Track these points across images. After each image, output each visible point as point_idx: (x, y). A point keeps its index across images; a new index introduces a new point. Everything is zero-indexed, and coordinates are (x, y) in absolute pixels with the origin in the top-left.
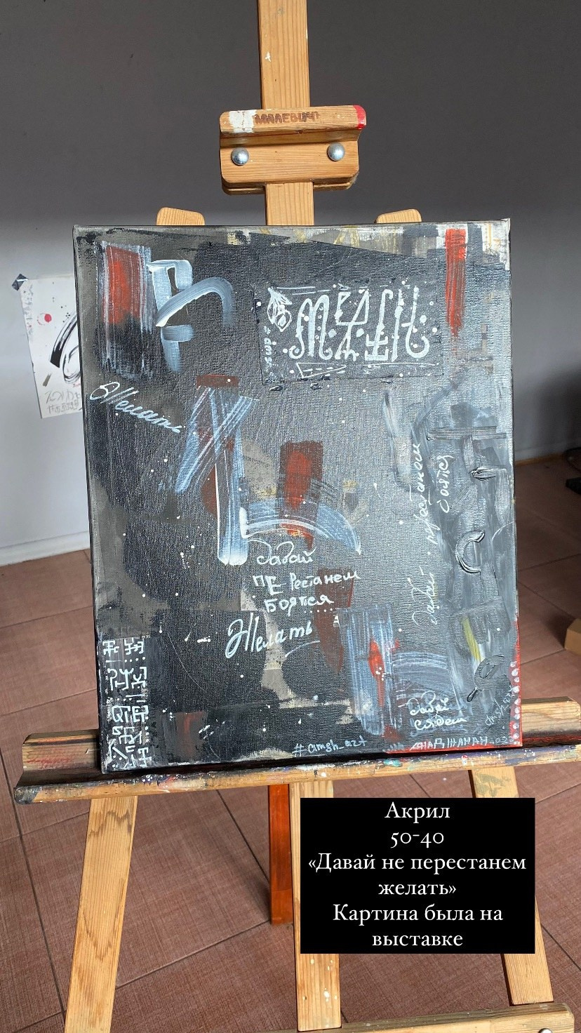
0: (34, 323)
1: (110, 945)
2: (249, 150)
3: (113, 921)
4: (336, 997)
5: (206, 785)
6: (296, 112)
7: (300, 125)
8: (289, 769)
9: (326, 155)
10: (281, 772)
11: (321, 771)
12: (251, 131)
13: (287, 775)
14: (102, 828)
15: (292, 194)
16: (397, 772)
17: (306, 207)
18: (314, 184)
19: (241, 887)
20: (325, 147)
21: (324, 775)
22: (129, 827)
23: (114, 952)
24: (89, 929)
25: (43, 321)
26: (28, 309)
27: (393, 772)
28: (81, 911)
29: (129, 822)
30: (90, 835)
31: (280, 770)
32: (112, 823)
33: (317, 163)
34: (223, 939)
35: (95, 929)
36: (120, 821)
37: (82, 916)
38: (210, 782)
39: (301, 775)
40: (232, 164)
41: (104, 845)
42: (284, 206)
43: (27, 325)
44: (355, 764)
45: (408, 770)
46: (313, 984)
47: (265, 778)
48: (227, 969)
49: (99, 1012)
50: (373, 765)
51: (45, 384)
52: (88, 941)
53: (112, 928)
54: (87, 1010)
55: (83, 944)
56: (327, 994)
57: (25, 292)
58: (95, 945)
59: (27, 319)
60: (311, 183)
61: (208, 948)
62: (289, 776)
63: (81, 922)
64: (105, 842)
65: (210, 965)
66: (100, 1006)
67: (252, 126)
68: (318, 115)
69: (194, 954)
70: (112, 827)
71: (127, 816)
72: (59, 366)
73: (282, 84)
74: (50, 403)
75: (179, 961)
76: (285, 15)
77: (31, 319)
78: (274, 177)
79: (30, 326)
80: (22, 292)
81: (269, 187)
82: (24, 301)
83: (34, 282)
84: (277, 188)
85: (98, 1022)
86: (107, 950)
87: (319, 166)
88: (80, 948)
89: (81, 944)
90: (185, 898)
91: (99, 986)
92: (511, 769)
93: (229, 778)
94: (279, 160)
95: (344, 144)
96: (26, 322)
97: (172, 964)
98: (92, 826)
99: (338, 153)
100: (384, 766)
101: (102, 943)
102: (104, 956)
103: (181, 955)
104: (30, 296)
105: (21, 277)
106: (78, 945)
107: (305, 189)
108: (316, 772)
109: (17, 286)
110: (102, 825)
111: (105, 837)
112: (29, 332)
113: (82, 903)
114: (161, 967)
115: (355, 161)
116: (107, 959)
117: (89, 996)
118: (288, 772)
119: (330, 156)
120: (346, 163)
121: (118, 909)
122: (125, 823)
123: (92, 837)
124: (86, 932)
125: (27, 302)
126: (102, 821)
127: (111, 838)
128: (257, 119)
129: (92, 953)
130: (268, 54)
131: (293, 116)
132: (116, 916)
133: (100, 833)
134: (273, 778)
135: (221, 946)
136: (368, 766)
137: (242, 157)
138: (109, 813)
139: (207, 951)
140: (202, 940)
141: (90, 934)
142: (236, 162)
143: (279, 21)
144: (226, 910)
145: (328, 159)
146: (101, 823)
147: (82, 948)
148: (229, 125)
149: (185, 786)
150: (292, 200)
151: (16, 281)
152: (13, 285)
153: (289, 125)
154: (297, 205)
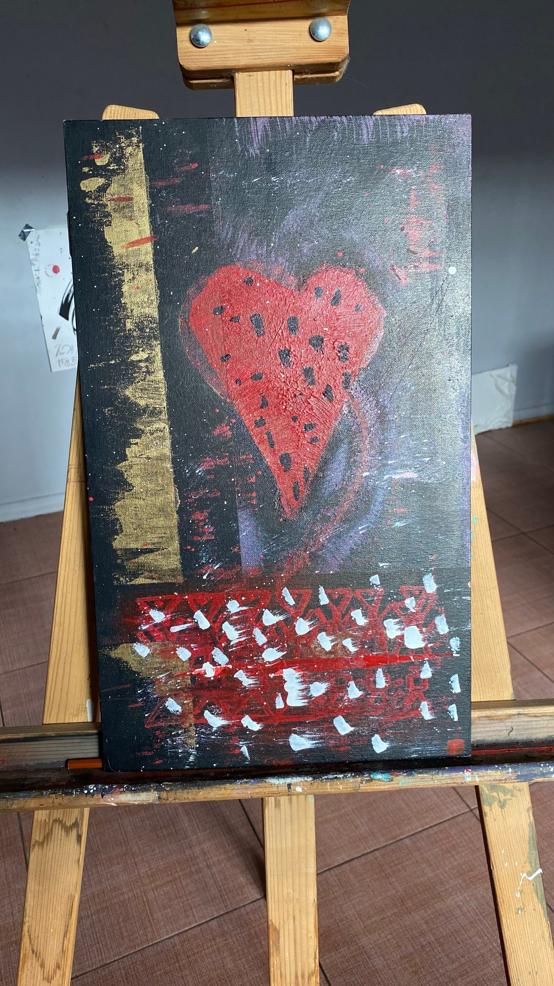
0: (42, 274)
1: (58, 966)
2: (213, 28)
3: (61, 940)
5: (159, 798)
8: (258, 782)
9: (307, 34)
10: (247, 785)
11: (296, 784)
13: (255, 788)
14: (47, 837)
15: (266, 85)
16: (386, 787)
17: (284, 101)
18: (294, 72)
19: (237, 860)
20: (305, 25)
21: (299, 789)
22: (79, 837)
23: (64, 974)
24: (35, 949)
25: (50, 271)
26: (35, 260)
27: (382, 787)
28: (25, 928)
29: (78, 832)
30: (34, 845)
31: (246, 783)
32: (58, 832)
33: (297, 44)
34: (216, 916)
35: (42, 949)
36: (68, 830)
37: (26, 934)
38: (164, 795)
39: (271, 790)
40: (191, 46)
41: (50, 856)
42: (256, 100)
43: (35, 277)
44: (336, 778)
45: (400, 785)
47: (229, 792)
48: (218, 949)
50: (359, 779)
51: (54, 337)
52: (34, 961)
53: (60, 948)
55: (28, 965)
57: (32, 243)
58: (42, 966)
59: (35, 270)
60: (290, 72)
61: (199, 925)
62: (257, 790)
63: (26, 941)
64: (51, 853)
65: (200, 943)
69: (186, 931)
70: (59, 837)
71: (76, 825)
72: (67, 319)
74: (60, 357)
75: (169, 938)
77: (38, 270)
78: (243, 61)
79: (38, 278)
80: (29, 243)
81: (239, 77)
82: (31, 252)
83: (41, 232)
84: (248, 78)
86: (55, 972)
87: (298, 48)
88: (25, 969)
89: (26, 965)
90: (178, 870)
92: (525, 786)
93: (186, 791)
94: (250, 41)
95: (331, 19)
96: (34, 273)
97: (162, 941)
98: (37, 836)
99: (323, 31)
100: (371, 780)
101: (50, 963)
102: (53, 978)
103: (172, 932)
104: (37, 247)
105: (27, 227)
106: (23, 966)
107: (283, 79)
108: (289, 785)
109: (24, 236)
110: (48, 834)
111: (52, 847)
112: (38, 284)
113: (27, 919)
114: (151, 944)
115: (344, 42)
116: (55, 982)
118: (255, 786)
119: (313, 34)
120: (333, 44)
121: (67, 927)
122: (74, 833)
123: (36, 847)
124: (31, 952)
125: (35, 253)
126: (47, 829)
127: (58, 849)
129: (39, 974)
132: (65, 935)
133: (45, 842)
134: (238, 791)
135: (214, 923)
136: (351, 780)
137: (204, 37)
138: (55, 821)
139: (199, 928)
140: (194, 916)
141: (36, 954)
142: (196, 42)
144: (220, 883)
145: (311, 39)
146: (47, 832)
147: (28, 970)
149: (134, 799)
150: (267, 93)
151: (23, 232)
152: (20, 235)
154: (273, 98)
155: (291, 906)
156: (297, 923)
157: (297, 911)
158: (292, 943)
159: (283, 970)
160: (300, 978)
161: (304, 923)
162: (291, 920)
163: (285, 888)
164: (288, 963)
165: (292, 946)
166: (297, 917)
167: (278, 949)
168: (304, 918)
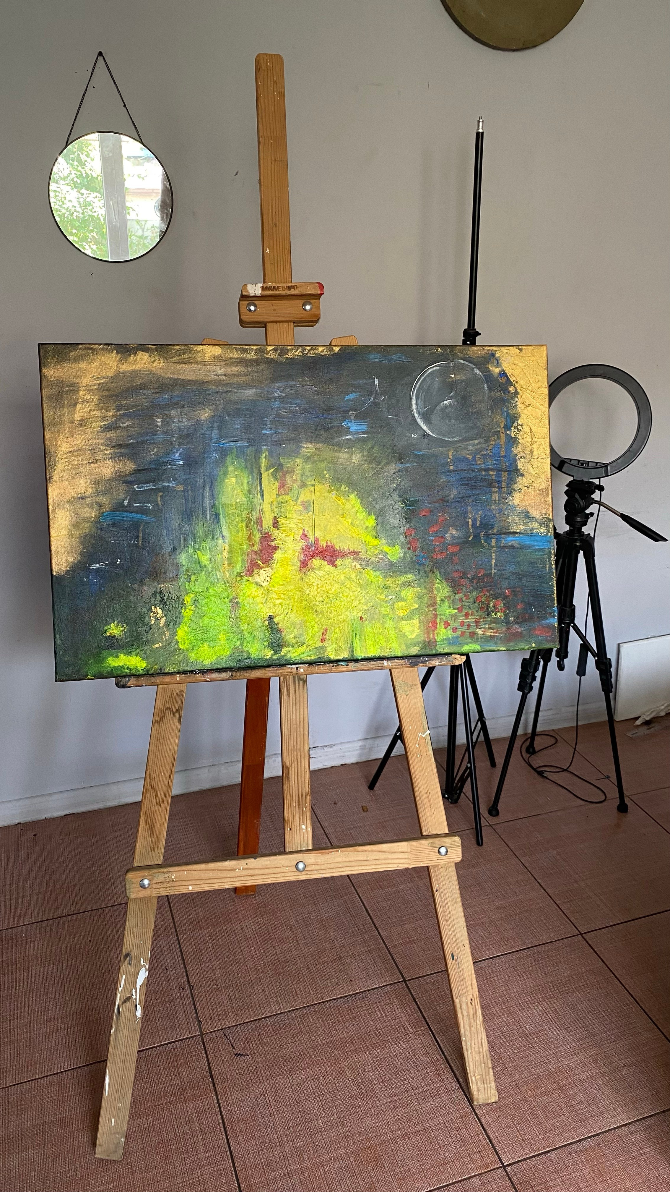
1: (165, 796)
4: (309, 829)
6: (284, 285)
7: (288, 292)
9: (301, 308)
11: (301, 668)
12: (259, 295)
13: (280, 671)
15: (282, 329)
18: (294, 323)
20: (300, 303)
21: (302, 670)
22: (180, 718)
23: (168, 801)
24: (153, 784)
28: (148, 773)
29: (179, 715)
32: (168, 715)
35: (157, 785)
36: (174, 714)
37: (148, 776)
39: (288, 671)
40: (248, 312)
46: (295, 820)
49: (158, 842)
50: (332, 664)
52: (152, 792)
53: (167, 785)
54: (150, 839)
56: (304, 827)
58: (156, 796)
63: (147, 781)
64: (164, 727)
66: (158, 837)
67: (260, 292)
68: (297, 287)
70: (169, 718)
71: (179, 710)
73: (276, 266)
76: (277, 227)
81: (269, 325)
84: (273, 326)
85: (156, 848)
86: (163, 799)
87: (297, 314)
89: (147, 794)
91: (157, 826)
95: (312, 302)
98: (156, 717)
99: (309, 307)
100: (338, 665)
101: (161, 795)
102: (162, 803)
107: (290, 326)
108: (297, 669)
110: (163, 717)
111: (164, 724)
113: (148, 768)
116: (163, 805)
117: (151, 830)
119: (303, 308)
120: (313, 312)
122: (177, 715)
123: (156, 724)
124: (150, 786)
127: (168, 725)
128: (263, 288)
129: (154, 800)
130: (268, 249)
131: (283, 287)
132: (170, 777)
133: (161, 721)
136: (328, 665)
138: (167, 708)
143: (274, 230)
145: (303, 310)
146: (162, 715)
147: (148, 797)
148: (247, 291)
150: (282, 333)
153: (281, 292)
154: (285, 335)
155: (295, 753)
156: (299, 763)
157: (299, 756)
158: (296, 775)
159: (291, 792)
160: (300, 797)
161: (303, 763)
162: (296, 762)
163: (292, 742)
164: (294, 787)
165: (296, 778)
166: (299, 760)
167: (288, 779)
168: (303, 760)
